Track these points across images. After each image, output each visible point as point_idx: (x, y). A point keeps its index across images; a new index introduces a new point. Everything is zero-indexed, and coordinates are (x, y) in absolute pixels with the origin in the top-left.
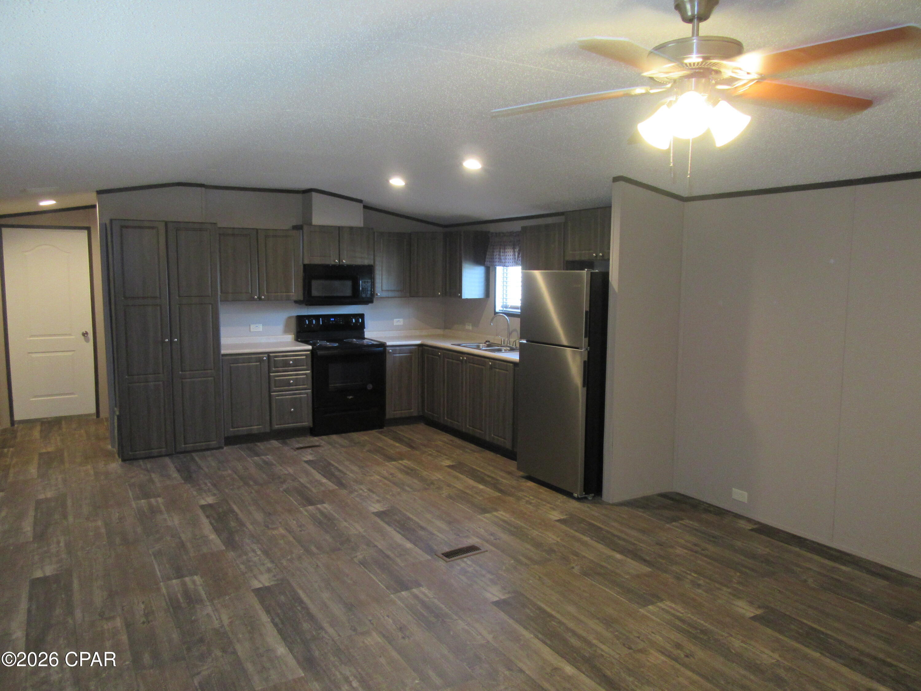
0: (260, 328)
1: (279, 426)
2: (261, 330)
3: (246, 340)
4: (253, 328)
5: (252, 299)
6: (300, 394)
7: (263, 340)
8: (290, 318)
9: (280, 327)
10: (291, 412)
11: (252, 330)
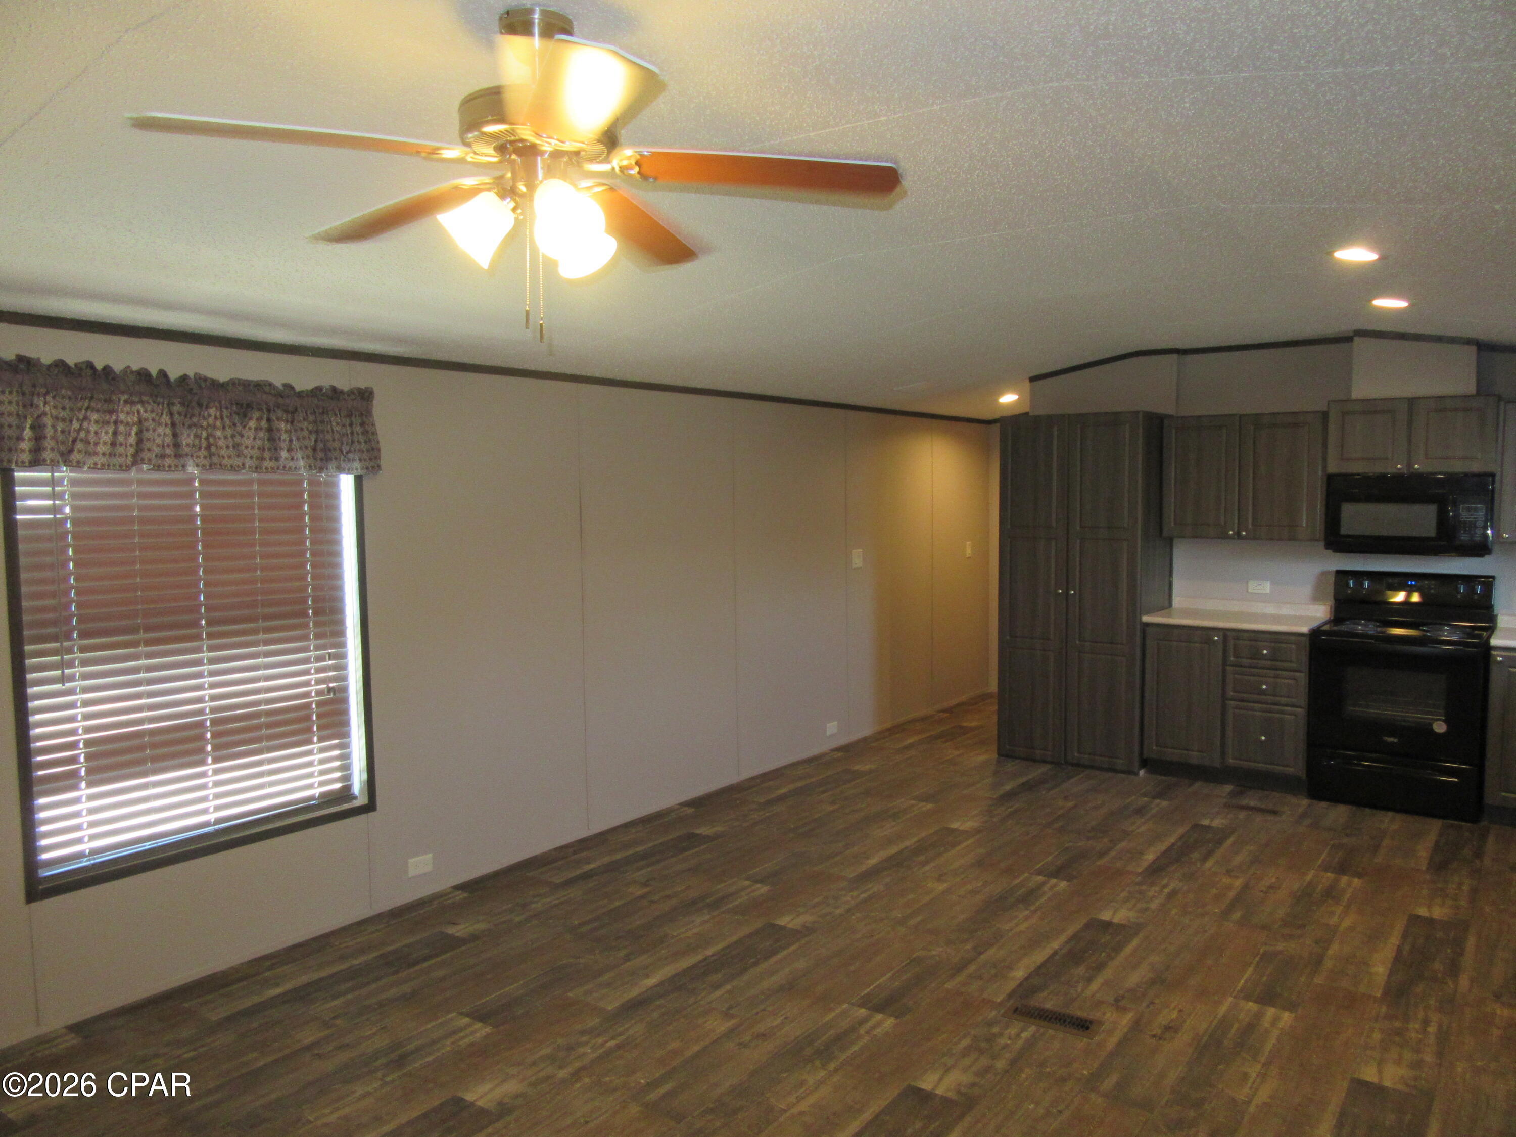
0: (1267, 587)
1: (1238, 761)
2: (1268, 591)
3: (1235, 607)
4: (1254, 587)
5: (1225, 536)
6: (1282, 712)
7: (1270, 609)
8: (1324, 573)
9: (1307, 590)
10: (1262, 742)
11: (1250, 591)
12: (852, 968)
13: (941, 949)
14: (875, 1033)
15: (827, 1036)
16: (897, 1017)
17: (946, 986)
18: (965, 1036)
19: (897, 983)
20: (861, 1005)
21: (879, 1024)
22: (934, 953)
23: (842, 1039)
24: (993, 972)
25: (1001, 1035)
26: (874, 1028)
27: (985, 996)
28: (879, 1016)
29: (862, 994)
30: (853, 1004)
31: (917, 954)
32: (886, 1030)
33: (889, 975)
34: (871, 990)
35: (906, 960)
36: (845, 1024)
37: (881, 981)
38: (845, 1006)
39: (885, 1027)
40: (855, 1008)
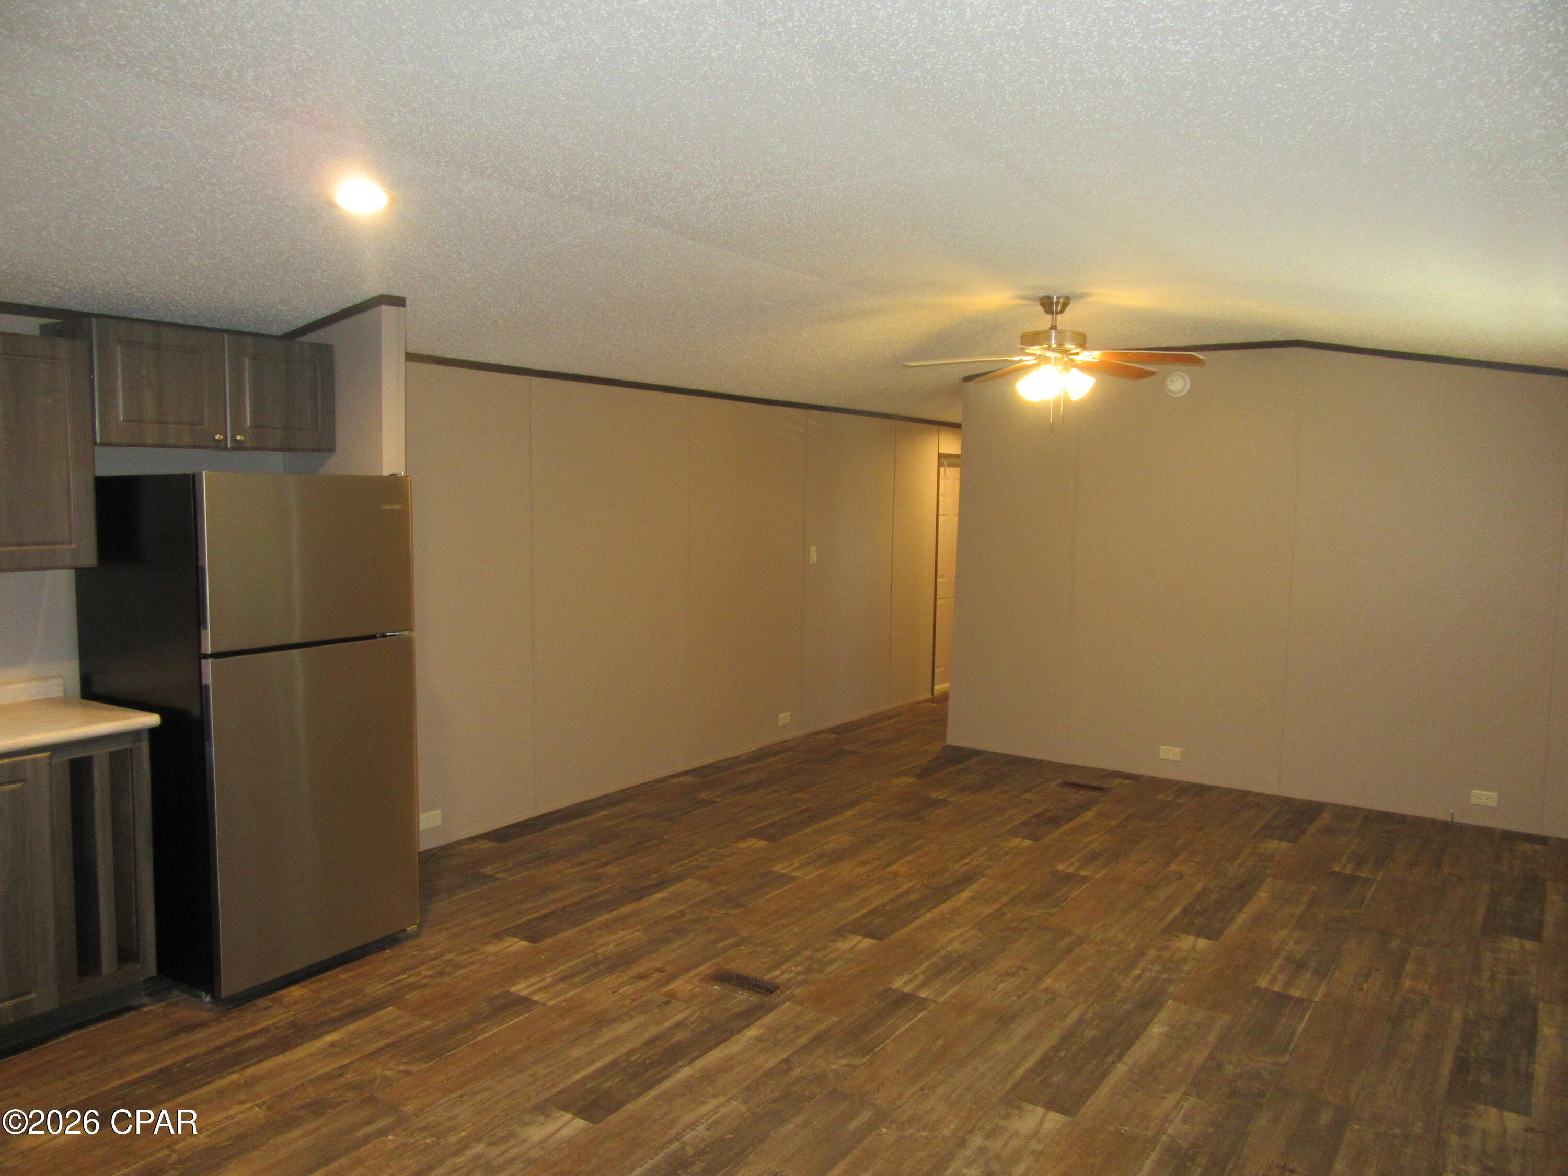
12: (940, 1042)
13: (834, 1067)
14: (910, 976)
15: (952, 974)
16: (890, 989)
17: (838, 1019)
18: (831, 972)
19: (889, 1023)
20: (925, 1000)
21: (906, 983)
22: (844, 1062)
23: (938, 972)
24: (780, 1036)
25: (799, 973)
26: (910, 980)
27: (799, 1008)
28: (907, 990)
29: (925, 1011)
30: (934, 1001)
31: (865, 1060)
32: (900, 978)
33: (897, 1033)
34: (917, 1016)
35: (878, 1051)
36: (938, 984)
37: (907, 1026)
38: (940, 1000)
39: (901, 980)
40: (931, 997)
